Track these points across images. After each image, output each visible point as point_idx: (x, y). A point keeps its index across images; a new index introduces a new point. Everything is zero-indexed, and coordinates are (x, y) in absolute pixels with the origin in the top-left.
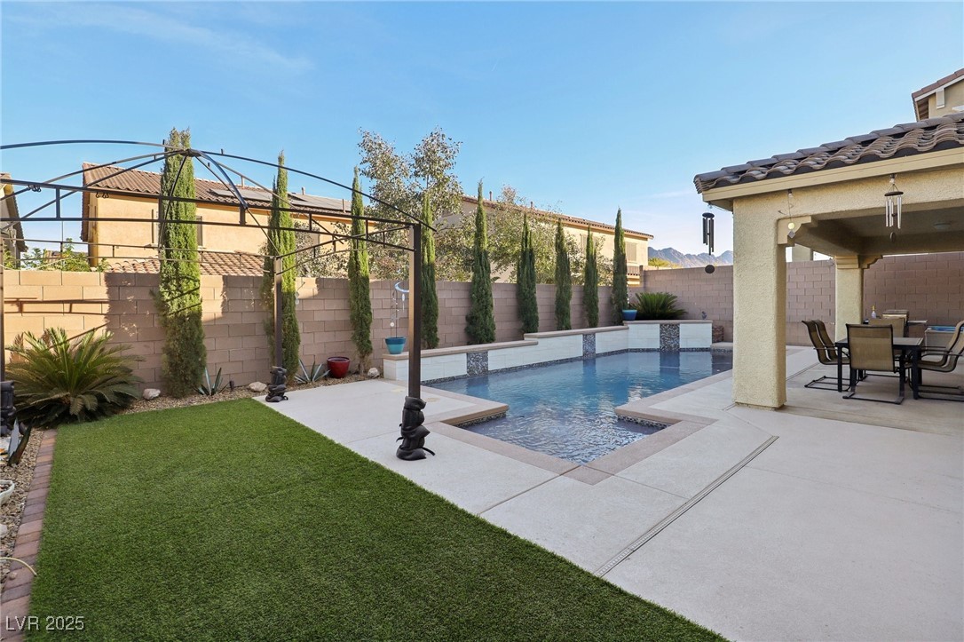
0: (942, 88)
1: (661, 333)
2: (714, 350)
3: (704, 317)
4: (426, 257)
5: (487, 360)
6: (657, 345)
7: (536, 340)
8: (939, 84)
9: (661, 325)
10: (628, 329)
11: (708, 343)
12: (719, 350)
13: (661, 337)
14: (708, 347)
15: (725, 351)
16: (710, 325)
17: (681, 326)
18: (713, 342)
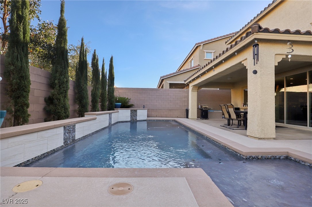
0: (202, 44)
1: (131, 114)
2: (148, 120)
3: (144, 107)
4: (21, 34)
5: (75, 132)
6: (129, 119)
7: (94, 117)
8: (202, 43)
9: (131, 110)
10: (118, 112)
11: (145, 118)
12: (150, 120)
13: (131, 115)
14: (146, 119)
15: (152, 120)
16: (147, 110)
17: (138, 111)
18: (148, 117)
